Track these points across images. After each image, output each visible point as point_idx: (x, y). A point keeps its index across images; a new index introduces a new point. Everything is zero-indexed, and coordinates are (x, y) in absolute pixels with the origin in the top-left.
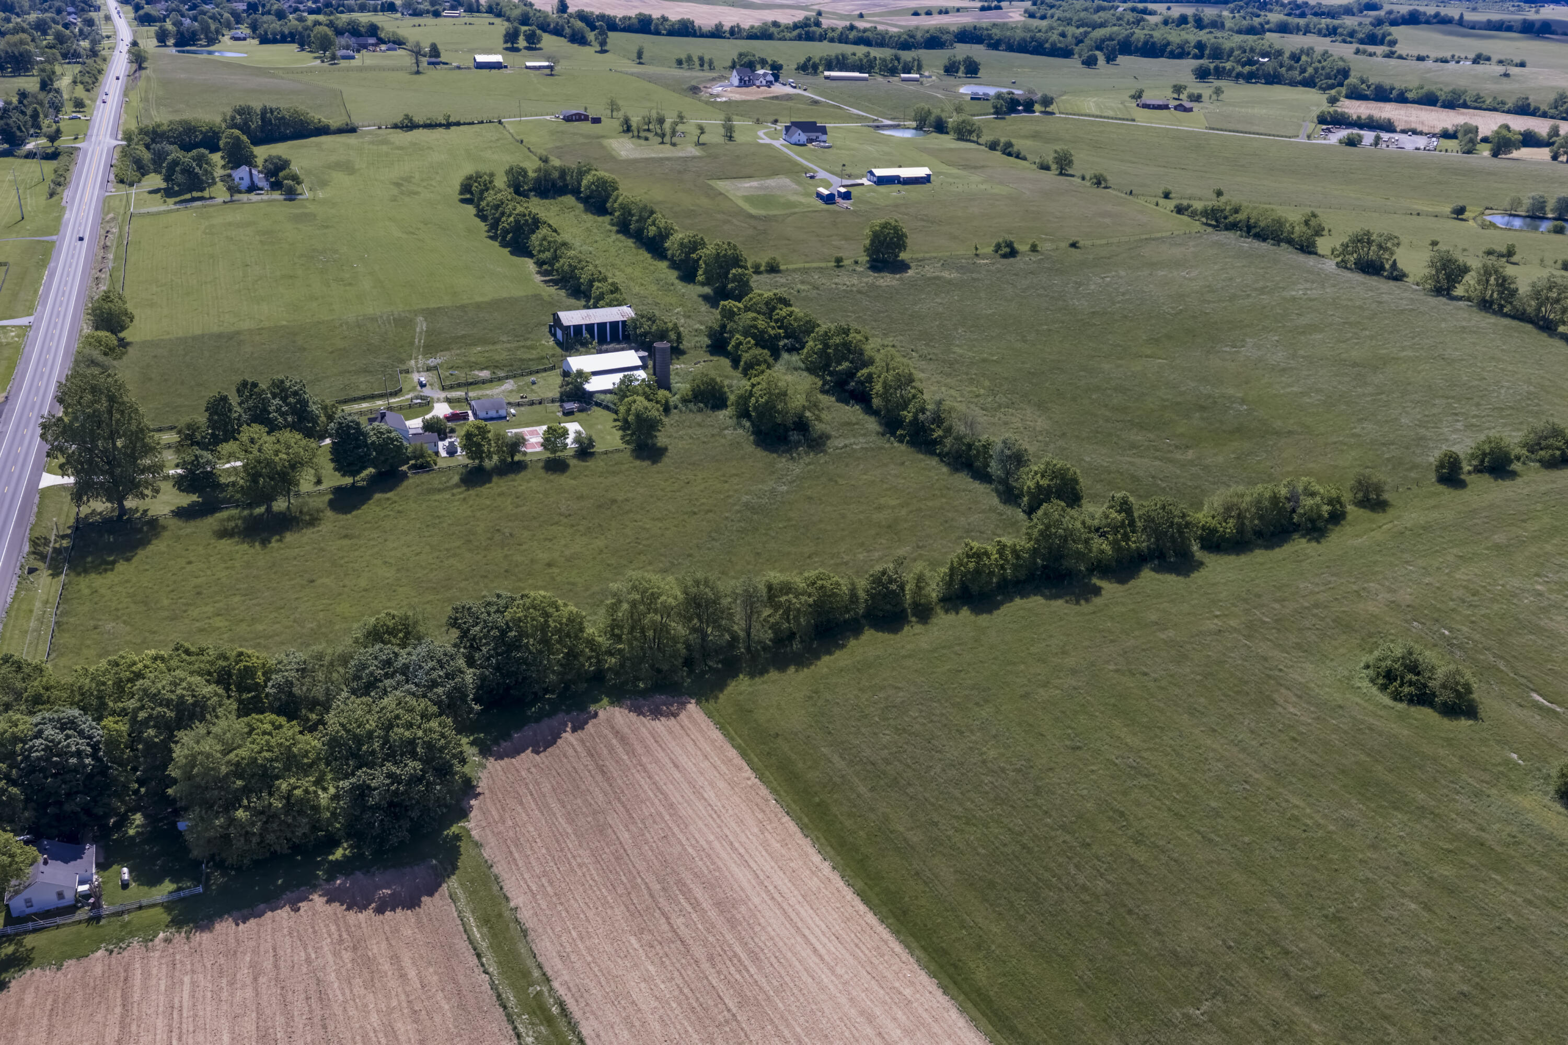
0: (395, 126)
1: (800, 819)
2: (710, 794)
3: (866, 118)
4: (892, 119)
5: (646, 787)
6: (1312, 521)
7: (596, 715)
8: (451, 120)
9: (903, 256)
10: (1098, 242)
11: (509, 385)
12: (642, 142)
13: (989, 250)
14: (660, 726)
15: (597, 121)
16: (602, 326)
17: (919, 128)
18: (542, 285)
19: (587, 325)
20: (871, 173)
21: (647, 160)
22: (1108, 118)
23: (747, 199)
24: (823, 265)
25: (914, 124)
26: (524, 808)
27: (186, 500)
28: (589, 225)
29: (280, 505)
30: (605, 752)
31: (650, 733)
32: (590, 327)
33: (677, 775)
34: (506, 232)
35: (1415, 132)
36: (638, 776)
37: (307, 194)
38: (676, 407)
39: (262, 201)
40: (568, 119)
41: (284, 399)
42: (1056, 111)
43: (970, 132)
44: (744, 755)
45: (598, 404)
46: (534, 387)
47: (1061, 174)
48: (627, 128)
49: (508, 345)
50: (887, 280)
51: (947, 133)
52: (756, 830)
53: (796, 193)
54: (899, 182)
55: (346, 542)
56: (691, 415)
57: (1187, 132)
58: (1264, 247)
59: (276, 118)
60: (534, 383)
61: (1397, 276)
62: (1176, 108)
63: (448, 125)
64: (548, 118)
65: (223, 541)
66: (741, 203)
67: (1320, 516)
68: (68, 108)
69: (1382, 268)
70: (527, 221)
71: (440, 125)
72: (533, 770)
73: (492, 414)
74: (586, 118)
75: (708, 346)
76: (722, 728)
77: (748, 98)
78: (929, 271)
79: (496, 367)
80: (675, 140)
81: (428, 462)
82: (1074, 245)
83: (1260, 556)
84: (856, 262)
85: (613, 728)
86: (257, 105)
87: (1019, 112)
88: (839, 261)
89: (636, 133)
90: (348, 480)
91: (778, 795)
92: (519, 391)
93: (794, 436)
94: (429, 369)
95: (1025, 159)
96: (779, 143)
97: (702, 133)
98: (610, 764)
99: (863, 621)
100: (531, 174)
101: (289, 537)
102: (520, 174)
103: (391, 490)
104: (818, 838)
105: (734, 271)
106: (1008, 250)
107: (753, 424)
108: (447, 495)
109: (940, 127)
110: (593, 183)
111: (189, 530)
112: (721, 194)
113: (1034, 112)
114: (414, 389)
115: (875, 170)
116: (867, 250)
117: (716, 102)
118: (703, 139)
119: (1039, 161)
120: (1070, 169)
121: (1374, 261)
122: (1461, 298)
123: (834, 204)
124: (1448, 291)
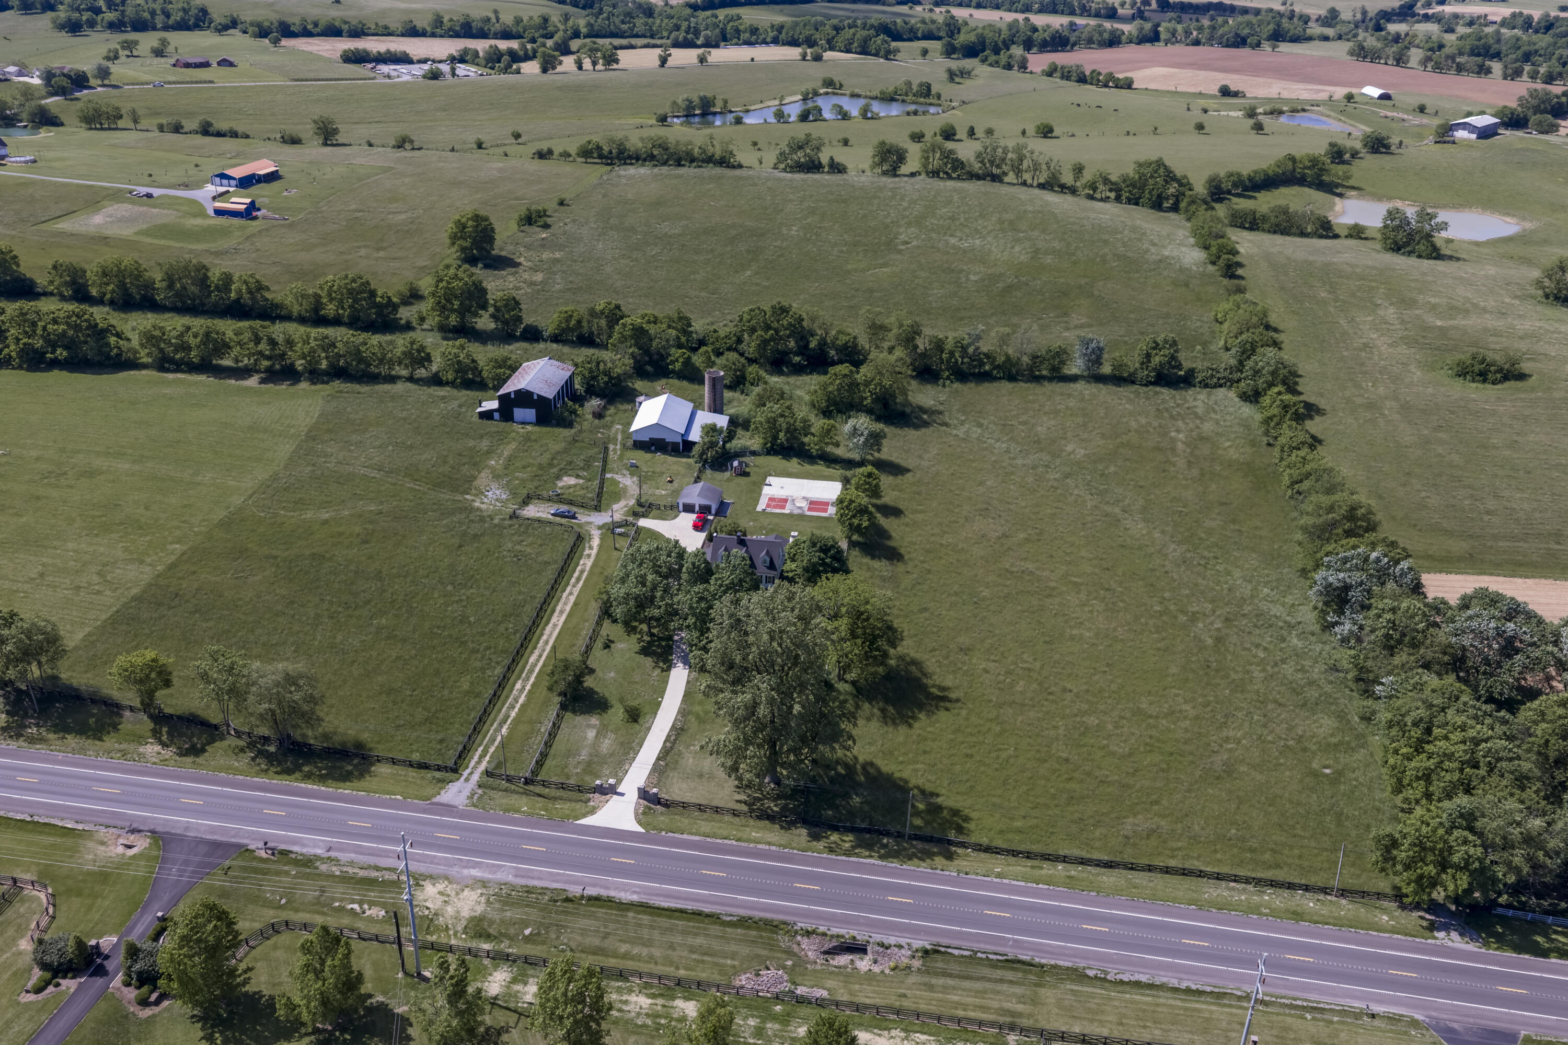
9: (498, 248)
11: (623, 479)
16: (567, 386)
19: (561, 390)
20: (223, 176)
32: (563, 392)
35: (431, 61)
42: (116, 83)
46: (644, 470)
47: (325, 144)
50: (517, 274)
53: (181, 217)
54: (258, 181)
60: (635, 467)
61: (837, 168)
69: (821, 165)
79: (563, 470)
92: (647, 479)
113: (93, 87)
115: (227, 173)
119: (279, 136)
120: (340, 138)
121: (813, 162)
122: (913, 175)
123: (256, 218)
124: (893, 172)
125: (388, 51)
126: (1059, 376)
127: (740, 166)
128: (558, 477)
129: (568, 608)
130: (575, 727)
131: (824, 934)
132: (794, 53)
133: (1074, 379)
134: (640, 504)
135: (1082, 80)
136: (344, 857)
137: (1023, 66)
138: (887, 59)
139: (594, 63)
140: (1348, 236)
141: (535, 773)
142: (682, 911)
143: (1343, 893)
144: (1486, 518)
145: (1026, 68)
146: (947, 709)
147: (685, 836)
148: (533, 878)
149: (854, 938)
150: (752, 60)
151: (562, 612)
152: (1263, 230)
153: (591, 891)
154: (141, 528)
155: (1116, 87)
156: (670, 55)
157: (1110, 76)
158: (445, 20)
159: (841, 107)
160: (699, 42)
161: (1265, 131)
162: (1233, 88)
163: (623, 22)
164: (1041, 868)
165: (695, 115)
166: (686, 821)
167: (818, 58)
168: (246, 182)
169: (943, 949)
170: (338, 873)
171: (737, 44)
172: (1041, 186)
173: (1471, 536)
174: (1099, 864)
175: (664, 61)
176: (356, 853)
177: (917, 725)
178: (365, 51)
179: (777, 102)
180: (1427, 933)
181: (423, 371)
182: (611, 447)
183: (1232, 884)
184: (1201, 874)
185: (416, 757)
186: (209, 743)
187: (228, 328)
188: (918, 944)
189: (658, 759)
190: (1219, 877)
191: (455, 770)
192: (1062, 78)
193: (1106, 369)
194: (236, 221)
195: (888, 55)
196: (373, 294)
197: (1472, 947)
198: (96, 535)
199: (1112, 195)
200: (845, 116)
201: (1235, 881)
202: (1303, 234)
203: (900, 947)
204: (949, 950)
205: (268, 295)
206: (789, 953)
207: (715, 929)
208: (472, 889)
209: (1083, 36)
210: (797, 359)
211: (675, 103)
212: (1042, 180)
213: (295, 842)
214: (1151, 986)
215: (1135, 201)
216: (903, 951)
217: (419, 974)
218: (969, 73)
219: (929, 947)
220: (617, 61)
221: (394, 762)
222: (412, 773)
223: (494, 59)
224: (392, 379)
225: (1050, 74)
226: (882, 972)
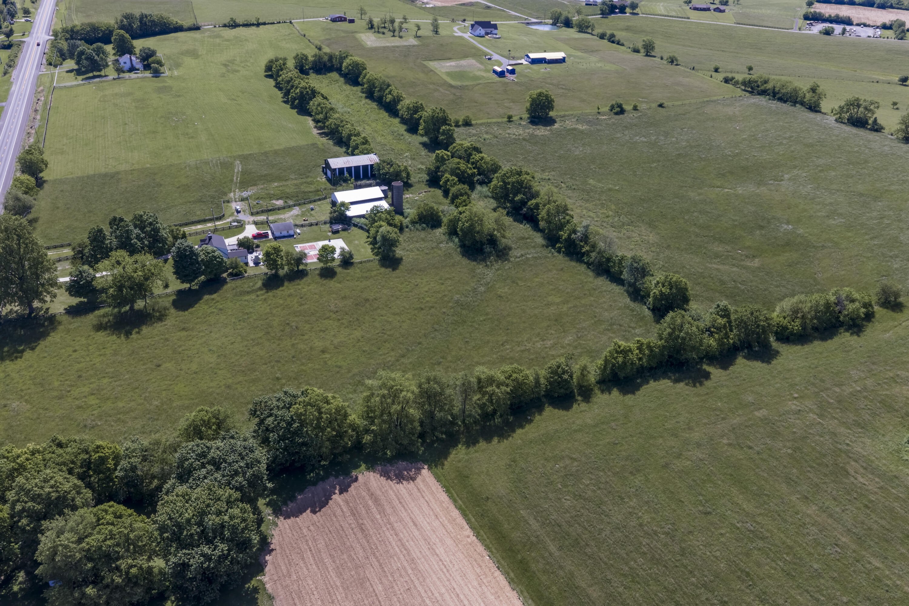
0: (225, 26)
1: (508, 574)
2: (440, 550)
3: (521, 17)
4: (537, 18)
5: (394, 543)
6: (852, 319)
7: (356, 479)
8: (261, 21)
9: (551, 114)
10: (677, 103)
11: (296, 211)
12: (381, 35)
13: (606, 109)
14: (403, 488)
15: (352, 21)
16: (357, 168)
17: (554, 24)
18: (318, 136)
19: (347, 168)
20: (528, 56)
21: (385, 48)
22: (672, 17)
23: (449, 74)
24: (500, 120)
25: (551, 21)
26: (305, 563)
27: (75, 301)
28: (347, 93)
29: (140, 304)
30: (364, 512)
31: (396, 495)
32: (349, 169)
33: (416, 533)
34: (294, 99)
35: (865, 25)
36: (387, 533)
37: (167, 73)
38: (407, 227)
39: (138, 78)
40: (334, 20)
41: (142, 229)
42: (639, 12)
43: (587, 27)
44: (464, 515)
45: (355, 226)
46: (312, 212)
47: (647, 55)
48: (371, 26)
49: (295, 182)
50: (541, 131)
51: (572, 27)
52: (475, 583)
53: (480, 70)
54: (545, 62)
55: (184, 333)
56: (418, 233)
57: (723, 26)
58: (786, 107)
59: (149, 21)
60: (312, 209)
61: (877, 128)
62: (715, 10)
63: (258, 25)
64: (321, 19)
65: (99, 333)
66: (445, 77)
67: (859, 316)
68: (20, 14)
69: (867, 123)
70: (307, 92)
71: (253, 25)
72: (312, 528)
73: (285, 233)
74: (345, 20)
75: (427, 181)
76: (448, 491)
77: (446, 5)
78: (569, 124)
79: (288, 197)
80: (401, 34)
81: (240, 272)
82: (661, 106)
83: (817, 346)
84: (521, 118)
85: (369, 490)
86: (137, 12)
87: (616, 13)
88: (510, 117)
89: (377, 30)
90: (186, 286)
91: (491, 551)
92: (303, 215)
93: (488, 249)
94: (243, 200)
95: (623, 45)
96: (467, 35)
97: (419, 29)
98: (367, 523)
99: (544, 400)
100: (311, 59)
101: (145, 330)
102: (302, 58)
103: (215, 292)
104: (522, 592)
105: (444, 127)
106: (619, 109)
107: (460, 240)
108: (253, 296)
109: (568, 24)
110: (350, 65)
111: (76, 325)
112: (432, 71)
113: (625, 13)
114: (232, 214)
115: (530, 55)
116: (528, 110)
117: (426, 7)
118: (420, 33)
119: (632, 47)
120: (653, 54)
121: (862, 119)
123: (504, 77)
125: (837, 16)
168: (537, 61)
178: (820, 14)
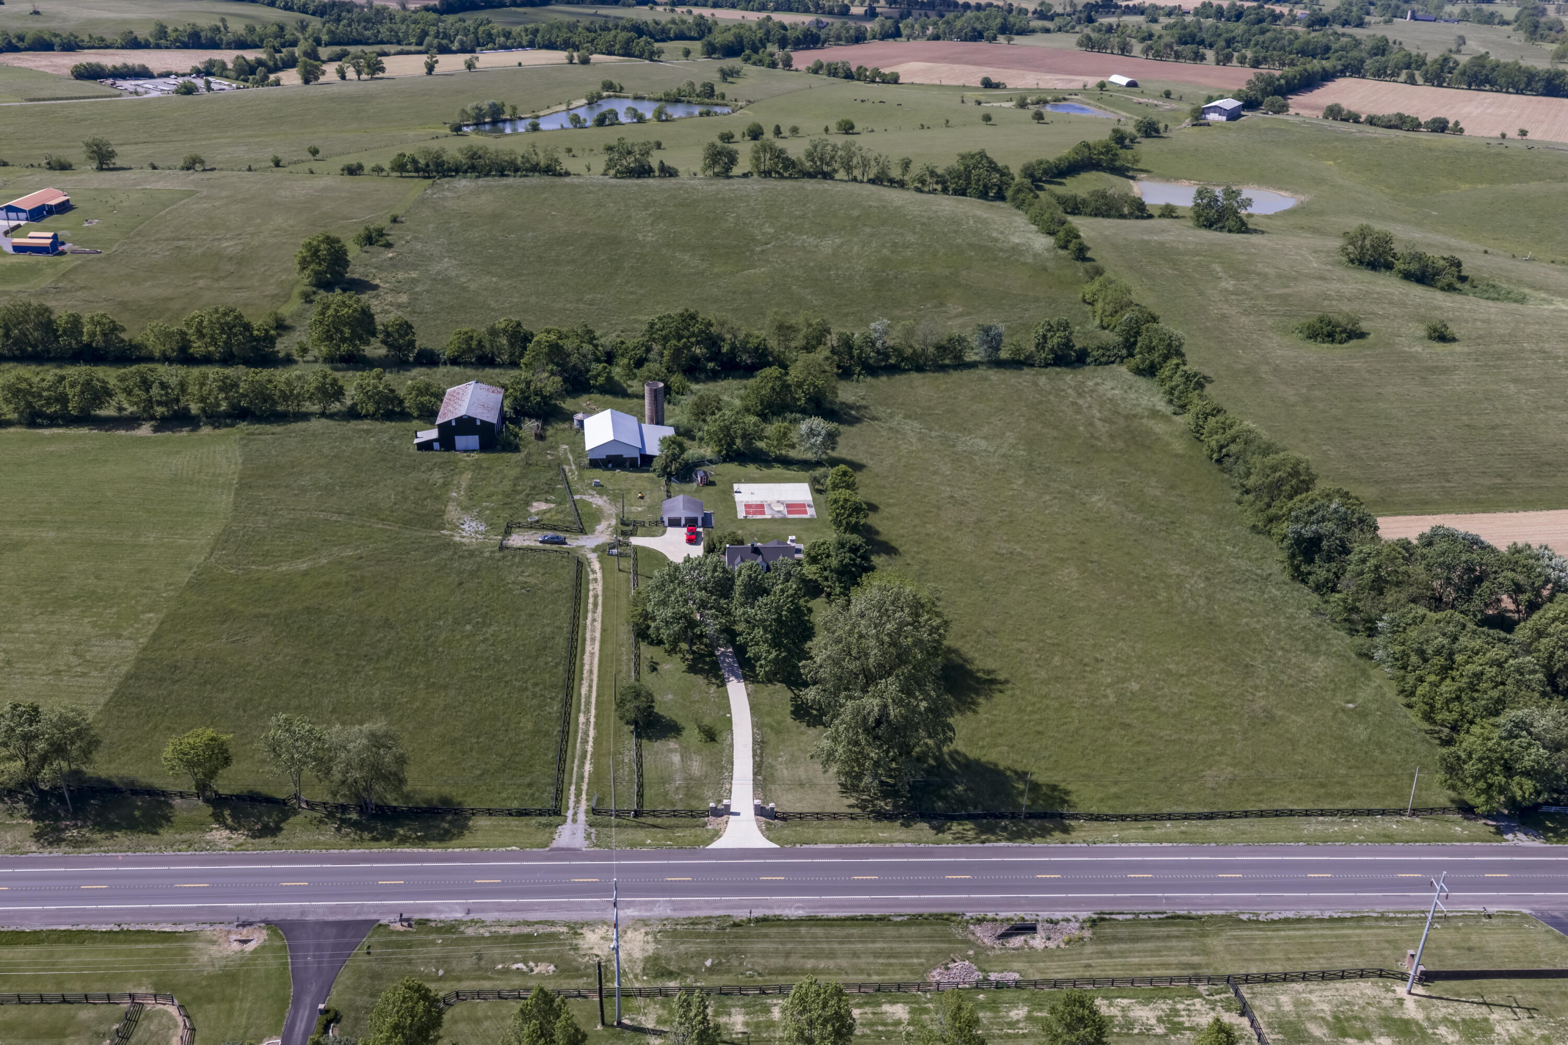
47: (100, 169)
61: (668, 172)
69: (652, 169)
82: (396, 221)
119: (43, 163)
120: (118, 162)
121: (643, 166)
122: (745, 175)
123: (63, 253)
124: (726, 174)
125: (125, 66)
126: (961, 365)
127: (567, 174)
128: (528, 504)
129: (598, 635)
130: (657, 753)
131: (995, 920)
132: (560, 56)
133: (973, 365)
134: (623, 523)
135: (849, 76)
136: (489, 917)
137: (788, 64)
138: (652, 60)
139: (359, 73)
140: (1162, 216)
141: (640, 804)
142: (853, 919)
143: (1415, 812)
144: (1383, 464)
145: (791, 66)
146: (1001, 691)
147: (820, 846)
148: (692, 909)
149: (1023, 919)
150: (520, 64)
151: (593, 640)
152: (1086, 214)
153: (758, 913)
154: (101, 599)
155: (883, 82)
156: (437, 62)
157: (877, 73)
158: (169, 30)
159: (635, 110)
160: (454, 48)
161: (1046, 120)
162: (995, 80)
163: (366, 29)
164: (1153, 828)
165: (485, 123)
166: (811, 831)
167: (585, 61)
168: (38, 214)
169: (1107, 917)
170: (487, 934)
171: (494, 49)
172: (872, 181)
173: (1377, 482)
174: (1201, 817)
175: (430, 68)
176: (498, 911)
177: (980, 710)
178: (99, 66)
179: (564, 107)
180: (1498, 837)
181: (338, 404)
182: (567, 468)
183: (1321, 818)
184: (1291, 813)
185: (515, 805)
186: (284, 820)
187: (109, 375)
188: (1084, 915)
189: (755, 774)
190: (1307, 813)
191: (557, 812)
192: (829, 75)
193: (1004, 355)
194: (41, 258)
195: (652, 56)
196: (247, 327)
197: (1538, 844)
198: (53, 613)
199: (939, 187)
200: (641, 119)
201: (1322, 815)
202: (1122, 216)
203: (1068, 920)
204: (1114, 916)
205: (123, 336)
206: (966, 942)
207: (890, 931)
208: (635, 930)
209: (832, 33)
210: (711, 365)
211: (464, 111)
212: (872, 176)
213: (429, 909)
214: (1299, 921)
215: (962, 192)
216: (1071, 924)
217: (619, 1023)
218: (738, 73)
219: (1095, 917)
220: (383, 70)
221: (490, 812)
222: (514, 822)
223: (246, 72)
224: (305, 417)
225: (816, 71)
226: (1058, 947)
